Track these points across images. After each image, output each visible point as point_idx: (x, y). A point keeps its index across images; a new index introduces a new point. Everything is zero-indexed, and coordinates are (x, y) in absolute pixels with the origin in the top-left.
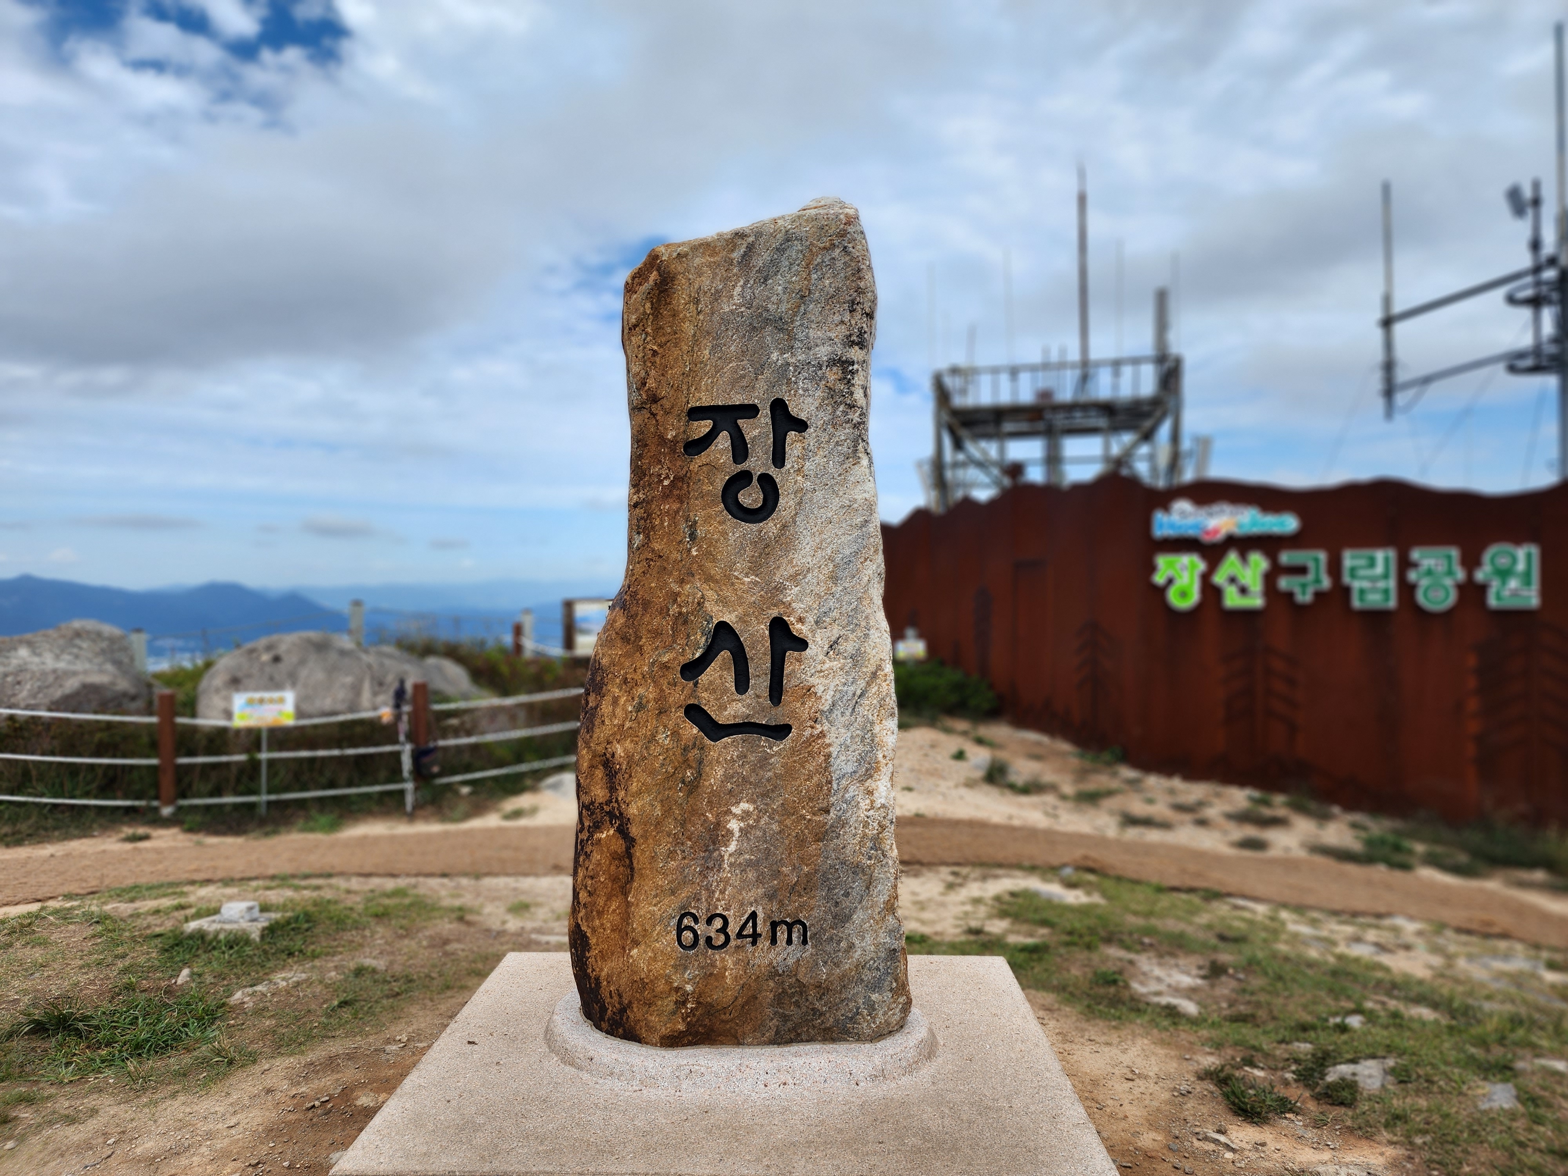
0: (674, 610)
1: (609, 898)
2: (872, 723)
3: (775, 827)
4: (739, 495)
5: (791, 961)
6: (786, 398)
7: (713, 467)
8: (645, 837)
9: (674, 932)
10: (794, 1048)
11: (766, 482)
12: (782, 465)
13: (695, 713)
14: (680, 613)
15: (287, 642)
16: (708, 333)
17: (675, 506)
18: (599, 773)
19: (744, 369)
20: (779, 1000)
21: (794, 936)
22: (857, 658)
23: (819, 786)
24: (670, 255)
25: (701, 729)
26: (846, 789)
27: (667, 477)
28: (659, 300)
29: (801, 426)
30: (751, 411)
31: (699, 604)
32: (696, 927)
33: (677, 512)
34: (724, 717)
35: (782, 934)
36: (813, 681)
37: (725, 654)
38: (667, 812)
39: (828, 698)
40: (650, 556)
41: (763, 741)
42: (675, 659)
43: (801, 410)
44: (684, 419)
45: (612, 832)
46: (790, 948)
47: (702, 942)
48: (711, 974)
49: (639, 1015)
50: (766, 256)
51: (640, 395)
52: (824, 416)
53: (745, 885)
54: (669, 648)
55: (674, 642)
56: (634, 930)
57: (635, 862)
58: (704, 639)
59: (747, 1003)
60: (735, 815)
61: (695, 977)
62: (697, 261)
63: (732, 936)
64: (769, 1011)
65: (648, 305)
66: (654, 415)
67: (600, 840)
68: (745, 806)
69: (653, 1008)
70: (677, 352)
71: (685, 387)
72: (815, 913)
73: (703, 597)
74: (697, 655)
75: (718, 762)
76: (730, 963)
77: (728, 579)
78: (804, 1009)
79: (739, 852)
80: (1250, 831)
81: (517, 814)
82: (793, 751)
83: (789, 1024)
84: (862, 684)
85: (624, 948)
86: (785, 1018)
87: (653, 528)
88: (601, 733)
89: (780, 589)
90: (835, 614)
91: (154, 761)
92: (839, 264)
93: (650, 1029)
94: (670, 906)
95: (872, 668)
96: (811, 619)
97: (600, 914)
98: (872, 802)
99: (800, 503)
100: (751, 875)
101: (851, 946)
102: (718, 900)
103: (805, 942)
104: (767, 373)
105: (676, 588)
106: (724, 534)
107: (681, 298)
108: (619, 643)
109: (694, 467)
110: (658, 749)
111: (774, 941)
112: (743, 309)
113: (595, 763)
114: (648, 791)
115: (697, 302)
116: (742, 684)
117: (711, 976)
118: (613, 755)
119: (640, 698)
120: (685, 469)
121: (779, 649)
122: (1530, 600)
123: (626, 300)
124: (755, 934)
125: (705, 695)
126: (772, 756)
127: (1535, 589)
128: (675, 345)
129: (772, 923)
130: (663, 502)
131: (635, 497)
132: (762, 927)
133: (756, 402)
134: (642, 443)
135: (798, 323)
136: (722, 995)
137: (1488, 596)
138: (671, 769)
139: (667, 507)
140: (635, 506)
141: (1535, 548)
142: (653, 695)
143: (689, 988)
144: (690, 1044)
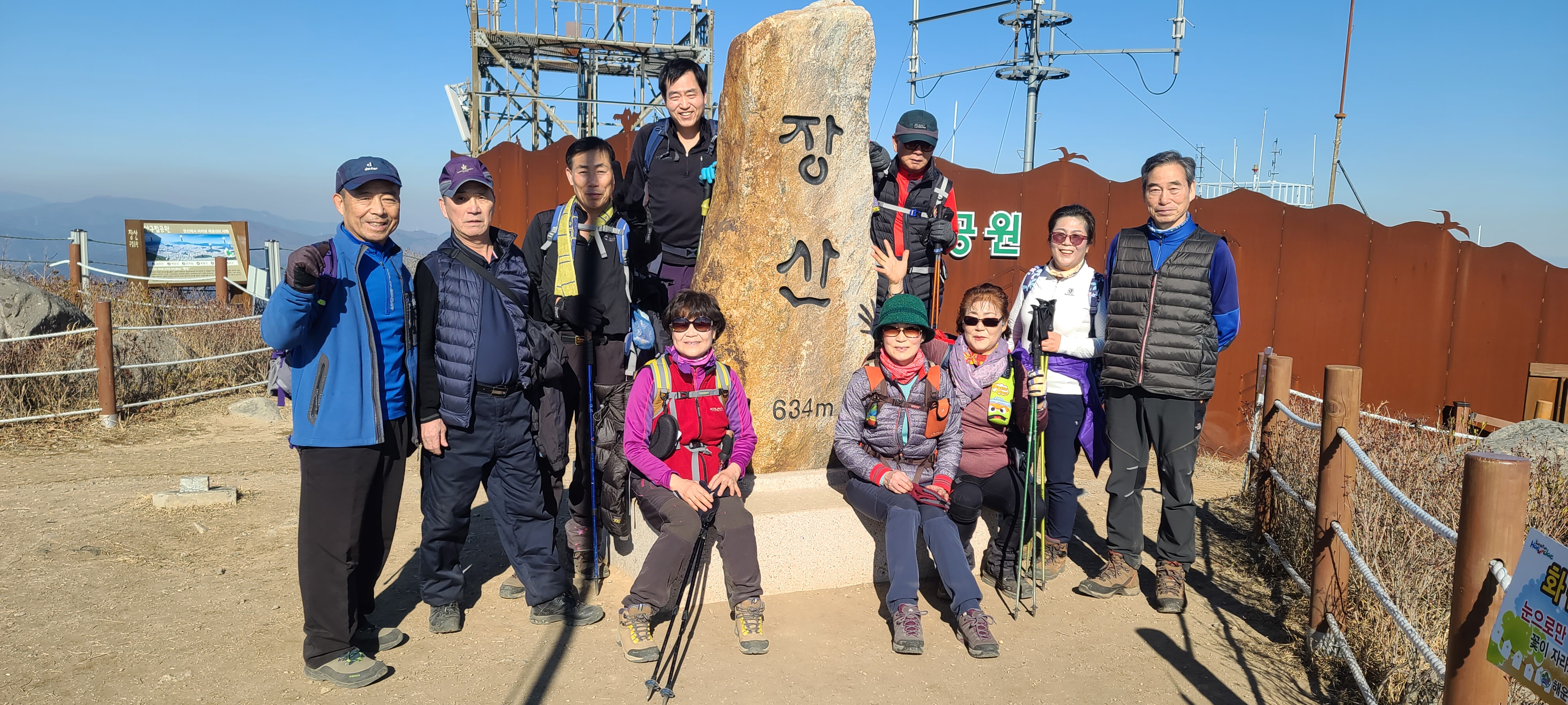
0: (772, 232)
3: (821, 354)
4: (808, 168)
5: (824, 425)
6: (834, 116)
7: (794, 151)
8: (755, 361)
9: (772, 411)
11: (822, 160)
12: (830, 153)
13: (784, 290)
14: (776, 235)
16: (796, 74)
17: (773, 173)
19: (814, 96)
21: (827, 412)
22: (861, 263)
23: (842, 332)
25: (789, 300)
26: (854, 334)
27: (768, 155)
29: (840, 130)
30: (816, 120)
31: (788, 230)
32: (784, 407)
33: (774, 176)
34: (798, 296)
35: (821, 411)
36: (842, 275)
37: (801, 259)
38: (768, 347)
40: (755, 200)
41: (817, 307)
42: (772, 260)
43: (841, 123)
44: (780, 121)
46: (826, 418)
47: (787, 415)
48: (790, 432)
51: (757, 106)
52: (852, 127)
53: (808, 385)
54: (768, 254)
55: (772, 251)
58: (790, 250)
60: (804, 347)
61: (783, 434)
63: (801, 412)
64: (812, 452)
65: (765, 53)
66: (762, 118)
68: (808, 342)
71: (781, 103)
73: (790, 226)
74: (785, 260)
75: (797, 319)
76: (798, 426)
79: (806, 367)
82: (831, 313)
84: (863, 277)
89: (827, 222)
90: (852, 238)
92: (863, 43)
95: (867, 269)
96: (841, 240)
99: (837, 176)
100: (810, 380)
102: (795, 393)
103: (831, 414)
104: (825, 100)
105: (773, 219)
106: (799, 190)
107: (782, 52)
109: (784, 150)
110: (763, 312)
111: (817, 415)
112: (814, 62)
116: (808, 275)
119: (750, 283)
120: (779, 151)
121: (827, 257)
122: (1015, 252)
123: (748, 47)
124: (810, 411)
125: (791, 281)
126: (821, 316)
127: (1018, 244)
128: (778, 78)
129: (818, 405)
130: (765, 169)
131: (747, 165)
132: (813, 407)
133: (819, 116)
134: (753, 133)
135: (842, 74)
136: (793, 444)
137: (991, 247)
138: (771, 323)
139: (767, 172)
140: (746, 170)
141: (1020, 214)
142: (759, 281)
143: (779, 440)
144: (775, 471)
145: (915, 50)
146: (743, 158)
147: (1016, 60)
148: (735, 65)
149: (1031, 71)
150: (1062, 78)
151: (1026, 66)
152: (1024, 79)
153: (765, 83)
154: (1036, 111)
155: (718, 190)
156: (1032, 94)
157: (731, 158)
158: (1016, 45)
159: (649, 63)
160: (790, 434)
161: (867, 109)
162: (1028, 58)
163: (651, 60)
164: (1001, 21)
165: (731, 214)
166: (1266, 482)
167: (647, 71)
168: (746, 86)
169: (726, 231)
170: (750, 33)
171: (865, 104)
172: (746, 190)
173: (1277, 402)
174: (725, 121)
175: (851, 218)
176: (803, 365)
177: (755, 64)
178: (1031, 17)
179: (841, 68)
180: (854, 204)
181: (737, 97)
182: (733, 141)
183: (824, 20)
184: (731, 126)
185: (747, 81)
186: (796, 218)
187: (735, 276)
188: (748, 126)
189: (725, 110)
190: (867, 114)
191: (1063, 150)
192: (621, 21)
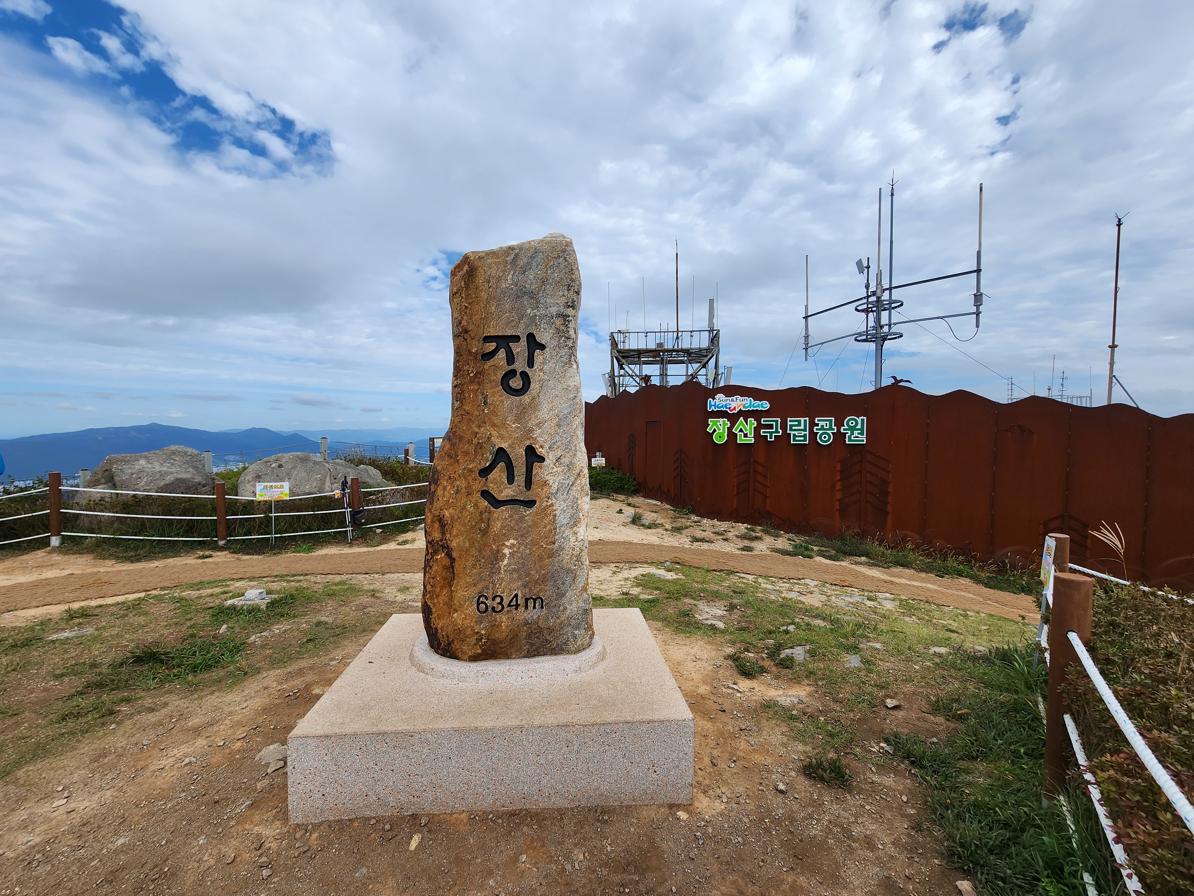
0: (475, 441)
1: (442, 588)
2: (577, 499)
3: (528, 551)
4: (511, 383)
5: (535, 617)
6: (534, 333)
7: (497, 367)
8: (460, 557)
9: (476, 605)
10: (537, 659)
11: (525, 376)
12: (533, 367)
13: (486, 494)
14: (478, 443)
15: (286, 457)
16: (495, 298)
17: (476, 387)
18: (437, 525)
19: (513, 317)
20: (529, 636)
21: (537, 605)
22: (570, 466)
23: (550, 531)
24: (475, 257)
25: (489, 503)
26: (564, 532)
27: (472, 372)
28: (469, 280)
29: (542, 347)
30: (516, 339)
31: (488, 438)
32: (487, 602)
33: (477, 390)
34: (501, 497)
35: (531, 604)
36: (548, 478)
37: (502, 464)
38: (472, 545)
39: (555, 486)
40: (463, 413)
41: (522, 508)
42: (476, 467)
43: (542, 339)
44: (482, 342)
45: (443, 555)
46: (535, 611)
47: (490, 609)
48: (495, 625)
49: (458, 647)
50: (525, 260)
51: (459, 329)
52: (554, 343)
53: (512, 581)
54: (473, 461)
55: (476, 458)
56: (455, 604)
57: (455, 571)
58: (491, 456)
59: (512, 638)
60: (507, 546)
61: (486, 627)
62: (489, 261)
63: (505, 606)
64: (524, 642)
65: (463, 283)
66: (466, 340)
67: (437, 559)
68: (511, 541)
69: (465, 642)
70: (478, 307)
71: (482, 325)
72: (547, 593)
73: (490, 434)
74: (487, 465)
75: (498, 519)
76: (504, 620)
77: (504, 425)
78: (541, 640)
79: (509, 565)
80: (747, 543)
81: (405, 542)
82: (537, 513)
83: (534, 647)
84: (572, 479)
85: (450, 613)
86: (532, 645)
87: (465, 398)
88: (437, 505)
89: (531, 430)
90: (559, 444)
91: (216, 518)
92: (562, 266)
93: (463, 653)
94: (474, 592)
95: (577, 471)
96: (547, 446)
97: (437, 596)
98: (577, 538)
99: (541, 387)
100: (515, 576)
101: (565, 608)
102: (498, 588)
104: (525, 320)
105: (476, 430)
106: (502, 401)
107: (480, 279)
108: (446, 458)
109: (486, 367)
110: (467, 513)
112: (513, 286)
113: (434, 520)
114: (462, 535)
115: (489, 282)
116: (511, 479)
117: (494, 626)
118: (444, 516)
119: (458, 487)
120: (482, 368)
121: (530, 462)
122: (863, 441)
124: (517, 606)
125: (492, 485)
126: (526, 516)
127: (865, 436)
129: (527, 600)
130: (470, 385)
132: (521, 601)
133: (519, 334)
134: (459, 354)
135: (541, 295)
136: (500, 635)
137: (846, 438)
138: (473, 523)
139: (473, 388)
141: (865, 418)
142: (464, 485)
143: (484, 632)
150: (898, 339)
154: (882, 358)
175: (557, 425)
176: (505, 562)
180: (558, 412)
186: (500, 427)
187: (447, 481)
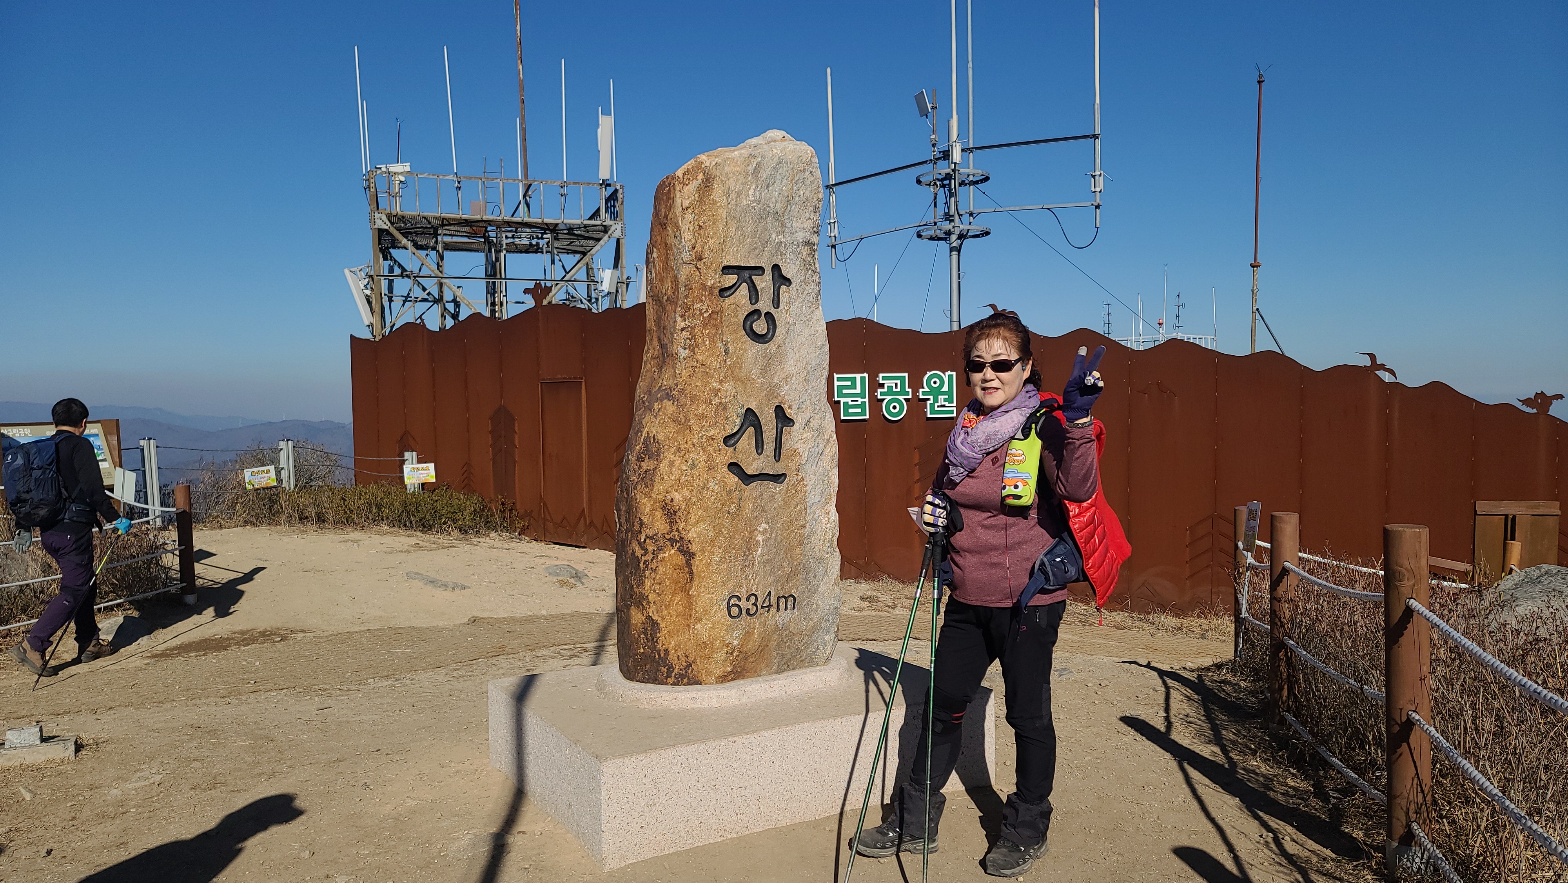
0: (715, 401)
1: (674, 594)
3: (779, 538)
4: (753, 326)
5: (785, 622)
6: (780, 264)
7: (737, 306)
8: (703, 551)
9: (726, 609)
10: (788, 675)
11: (769, 316)
12: (778, 307)
13: (734, 467)
14: (720, 403)
17: (713, 331)
18: (659, 514)
19: (756, 243)
20: (779, 646)
21: (789, 604)
22: (820, 431)
23: (801, 512)
24: (712, 165)
25: (739, 479)
26: (815, 512)
27: (707, 311)
28: (705, 193)
29: (787, 281)
30: (760, 270)
31: (733, 396)
32: (740, 604)
33: (715, 335)
34: (751, 470)
35: (782, 605)
36: (798, 446)
37: (751, 429)
38: (718, 533)
39: (805, 456)
40: (695, 364)
41: (772, 485)
42: (717, 433)
43: (789, 272)
44: (719, 272)
45: (673, 552)
46: (787, 613)
47: (744, 612)
48: (748, 632)
49: (700, 668)
50: (768, 172)
51: (691, 255)
52: (801, 277)
53: (766, 575)
54: (713, 426)
55: (717, 422)
56: (696, 612)
57: (694, 570)
58: (737, 420)
59: (763, 650)
60: (759, 532)
61: (739, 636)
62: (728, 170)
63: (759, 607)
64: (774, 654)
65: (698, 196)
66: (698, 269)
67: (664, 558)
68: (764, 526)
69: (711, 660)
70: (716, 229)
71: (720, 252)
72: (799, 590)
73: (736, 391)
74: (734, 431)
75: (749, 499)
76: (757, 626)
78: (792, 650)
79: (762, 555)
82: (788, 490)
83: (785, 661)
84: (822, 447)
85: (688, 625)
86: (783, 657)
87: (697, 346)
88: (659, 487)
89: (778, 387)
90: (808, 403)
92: (808, 182)
93: (708, 674)
94: (722, 593)
95: (826, 437)
96: (795, 406)
97: (667, 607)
99: (787, 332)
100: (768, 568)
101: (818, 607)
102: (753, 586)
103: (794, 608)
104: (769, 248)
105: (716, 385)
106: (745, 350)
107: (717, 194)
108: (672, 424)
109: (725, 305)
110: (710, 494)
111: (778, 609)
112: (755, 204)
114: (703, 522)
115: (727, 196)
116: (760, 449)
118: (672, 500)
119: (693, 461)
120: (719, 306)
121: (780, 426)
122: (952, 412)
123: (678, 188)
124: (770, 605)
125: (740, 456)
126: (776, 494)
127: (954, 404)
128: (714, 223)
129: (779, 598)
130: (704, 328)
131: (683, 324)
132: (773, 601)
133: (763, 265)
134: (688, 287)
135: (786, 217)
136: (752, 646)
137: (926, 408)
138: (719, 506)
139: (707, 331)
140: (682, 330)
141: (954, 374)
142: (703, 457)
143: (736, 643)
144: (733, 679)
145: (833, 214)
146: (677, 316)
147: (937, 220)
148: (663, 210)
149: (952, 230)
150: (983, 236)
151: (947, 226)
152: (945, 239)
153: (700, 229)
154: (959, 271)
155: (649, 355)
156: (954, 253)
157: (664, 317)
158: (935, 206)
159: (558, 239)
160: (748, 634)
161: (816, 256)
162: (948, 217)
163: (560, 236)
164: (919, 182)
165: (666, 381)
166: (1280, 654)
167: (557, 248)
168: (678, 234)
169: (662, 401)
170: (679, 173)
171: (814, 251)
172: (684, 353)
173: (1287, 564)
174: (654, 275)
175: (805, 380)
176: (759, 552)
177: (687, 208)
178: (948, 177)
179: (785, 210)
180: (808, 363)
181: (667, 246)
182: (665, 298)
183: (763, 157)
184: (662, 280)
185: (678, 228)
186: (742, 382)
187: (675, 453)
188: (682, 278)
189: (654, 263)
190: (816, 261)
191: (993, 306)
192: (528, 198)
